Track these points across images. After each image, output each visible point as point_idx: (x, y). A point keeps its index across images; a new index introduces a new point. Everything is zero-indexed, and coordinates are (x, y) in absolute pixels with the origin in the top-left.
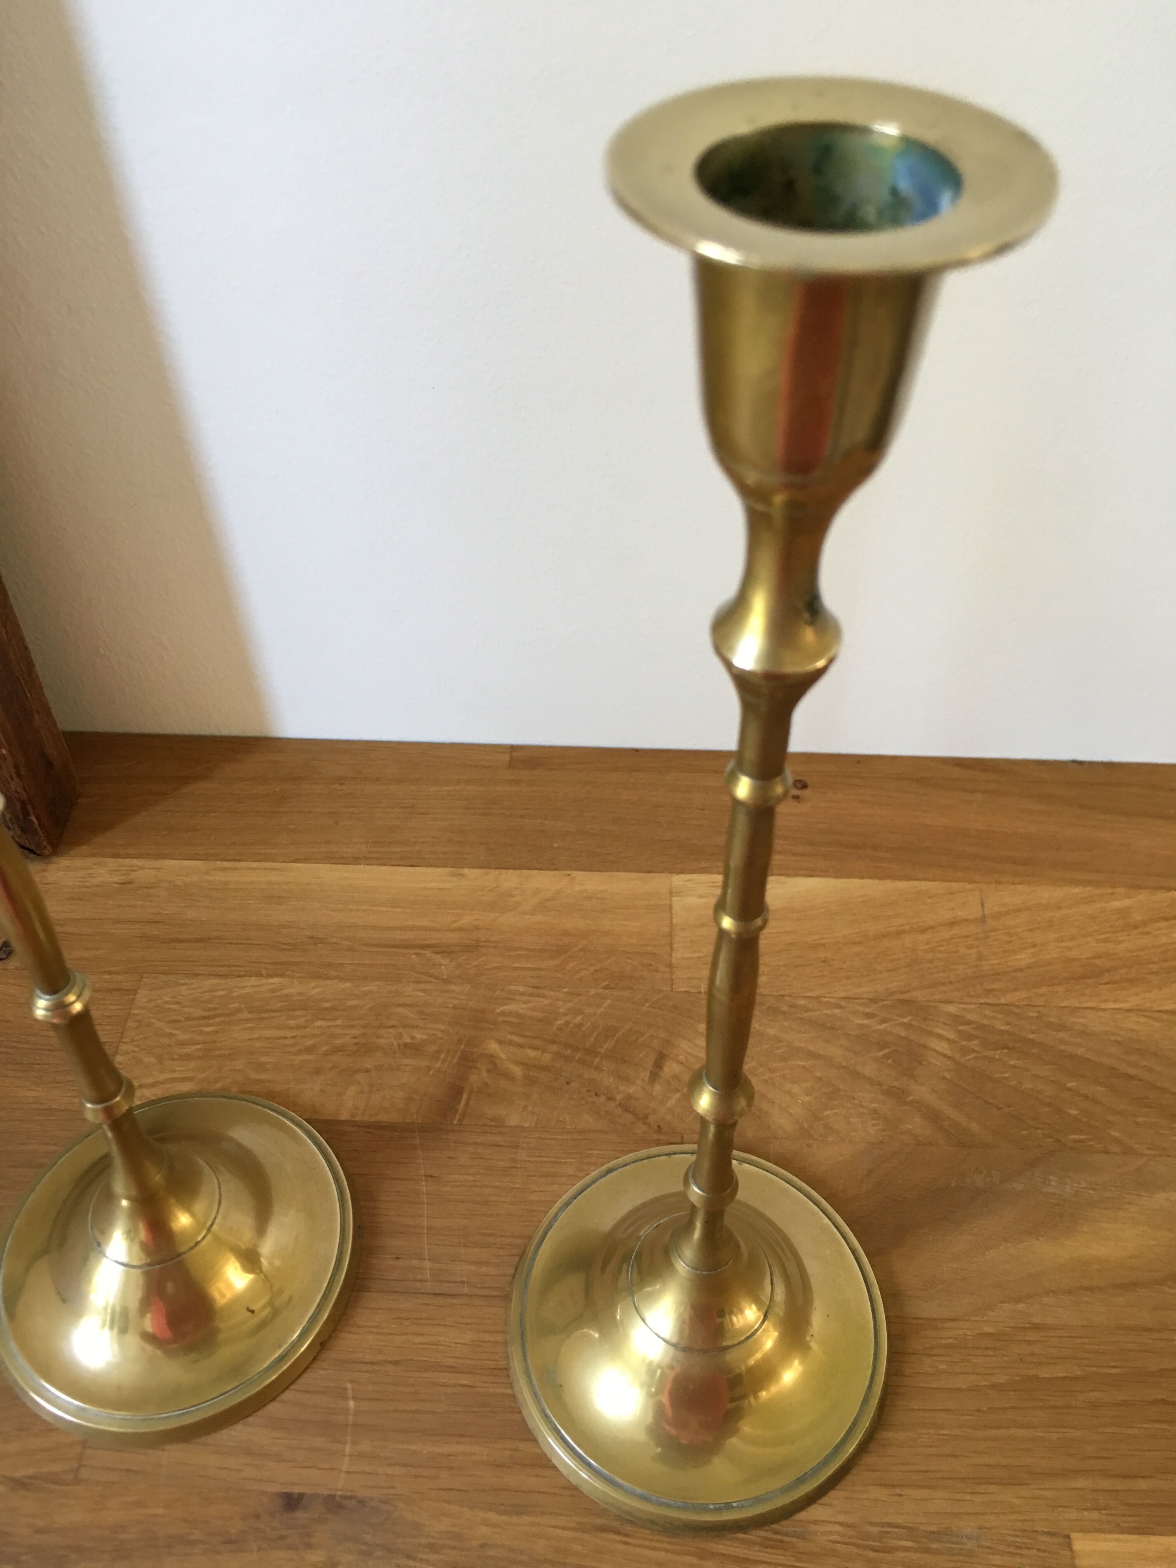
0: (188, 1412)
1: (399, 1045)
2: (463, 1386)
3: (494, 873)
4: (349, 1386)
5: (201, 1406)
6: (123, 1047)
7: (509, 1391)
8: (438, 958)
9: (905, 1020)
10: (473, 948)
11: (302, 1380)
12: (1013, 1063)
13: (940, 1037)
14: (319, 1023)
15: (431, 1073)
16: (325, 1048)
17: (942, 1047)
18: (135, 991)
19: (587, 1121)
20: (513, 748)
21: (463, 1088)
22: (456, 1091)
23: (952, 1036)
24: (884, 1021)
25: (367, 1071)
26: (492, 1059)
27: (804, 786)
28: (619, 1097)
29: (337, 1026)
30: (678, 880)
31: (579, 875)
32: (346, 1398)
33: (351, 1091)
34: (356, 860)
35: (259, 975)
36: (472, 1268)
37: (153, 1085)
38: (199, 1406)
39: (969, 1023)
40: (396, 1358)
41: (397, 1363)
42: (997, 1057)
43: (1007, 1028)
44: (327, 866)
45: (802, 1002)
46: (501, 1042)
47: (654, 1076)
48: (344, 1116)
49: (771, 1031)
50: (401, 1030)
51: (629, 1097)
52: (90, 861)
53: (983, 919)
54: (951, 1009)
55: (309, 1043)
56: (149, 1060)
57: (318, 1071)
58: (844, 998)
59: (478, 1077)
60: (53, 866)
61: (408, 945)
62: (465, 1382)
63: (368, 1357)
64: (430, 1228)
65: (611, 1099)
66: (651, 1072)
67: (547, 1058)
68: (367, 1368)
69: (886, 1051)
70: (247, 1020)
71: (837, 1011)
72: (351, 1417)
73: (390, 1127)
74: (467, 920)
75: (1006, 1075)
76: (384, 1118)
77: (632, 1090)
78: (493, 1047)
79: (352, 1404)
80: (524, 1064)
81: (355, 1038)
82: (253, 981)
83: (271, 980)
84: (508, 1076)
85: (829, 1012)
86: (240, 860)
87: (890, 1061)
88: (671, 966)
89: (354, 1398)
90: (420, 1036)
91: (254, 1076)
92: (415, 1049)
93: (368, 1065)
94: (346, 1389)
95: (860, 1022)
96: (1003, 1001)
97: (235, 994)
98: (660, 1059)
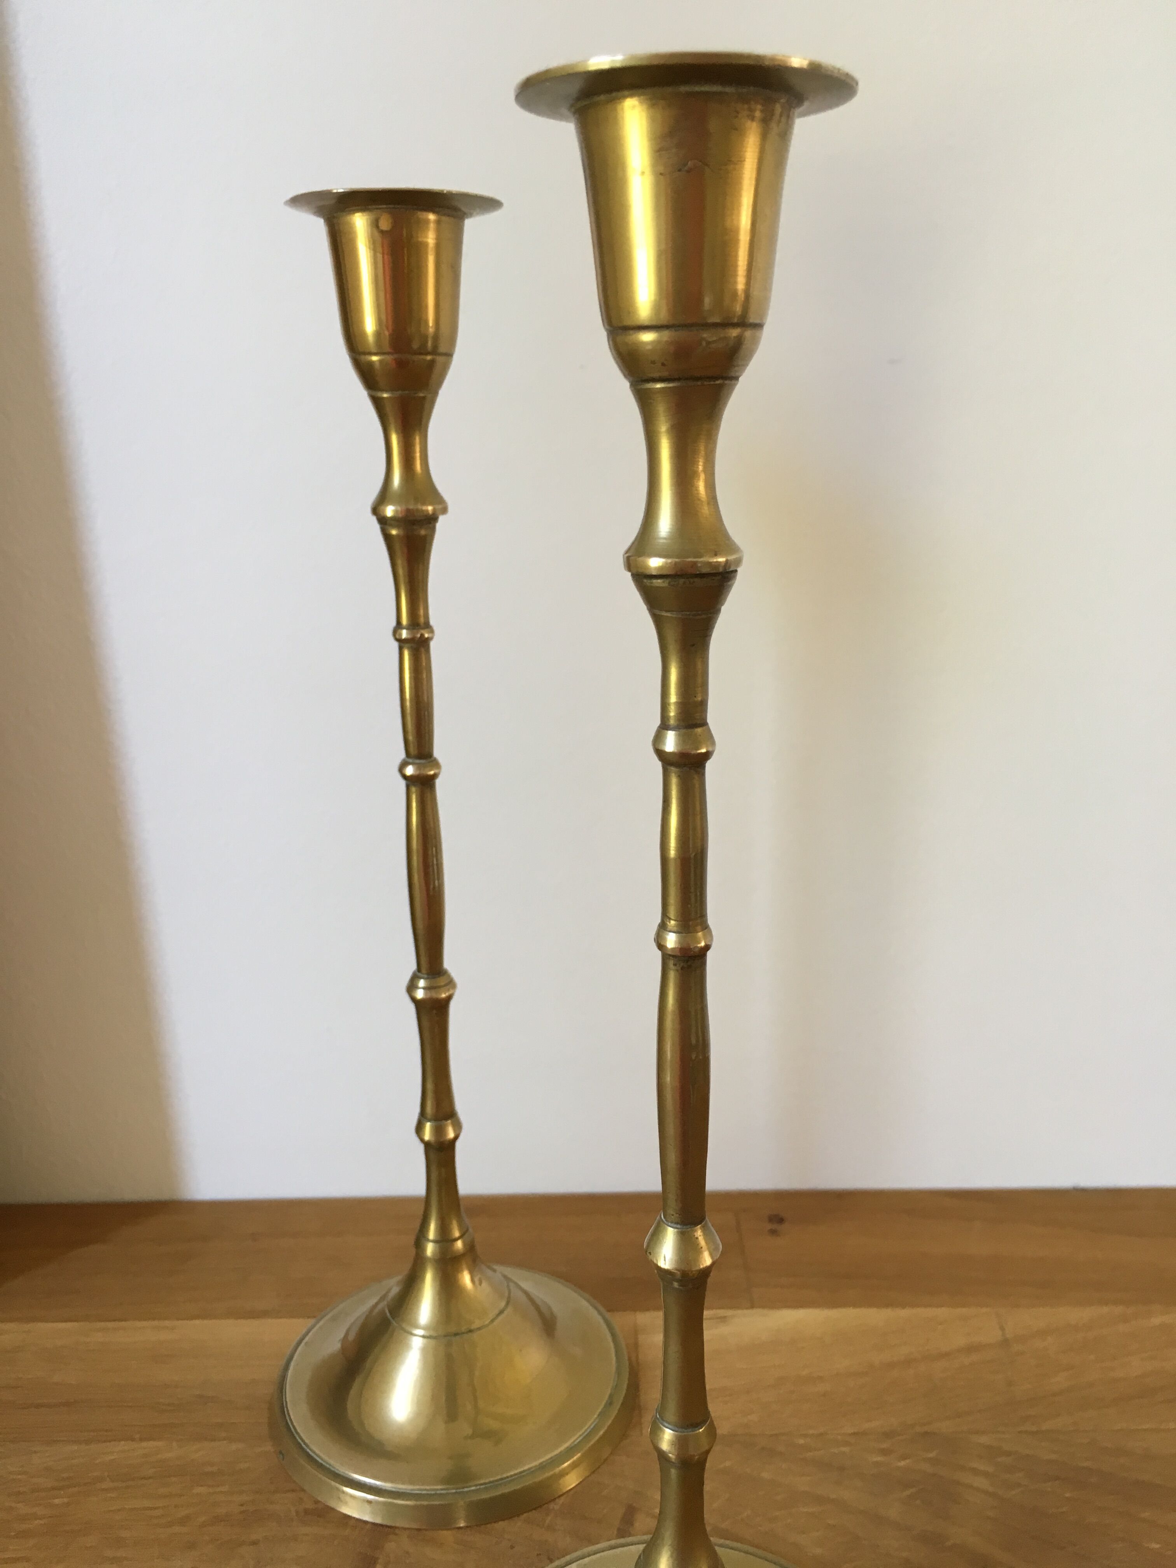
1: (297, 1512)
9: (931, 1455)
12: (1067, 1495)
13: (975, 1472)
14: (198, 1490)
15: (336, 1542)
16: (202, 1519)
17: (980, 1482)
21: (377, 1559)
23: (991, 1469)
24: (904, 1457)
25: (255, 1543)
27: (781, 1221)
29: (221, 1492)
30: (644, 1318)
34: (264, 1314)
39: (1009, 1454)
42: (1049, 1489)
43: (1053, 1457)
44: (231, 1322)
45: (802, 1441)
53: (1005, 1343)
54: (984, 1439)
55: (184, 1513)
58: (854, 1434)
59: (396, 1545)
66: (619, 1529)
69: (913, 1490)
70: (109, 1490)
71: (846, 1449)
75: (1064, 1509)
81: (242, 1505)
82: (123, 1446)
83: (144, 1444)
85: (836, 1451)
86: (125, 1320)
87: (918, 1502)
88: (638, 1408)
92: (318, 1516)
93: (254, 1537)
95: (875, 1459)
96: (1044, 1427)
97: (97, 1461)
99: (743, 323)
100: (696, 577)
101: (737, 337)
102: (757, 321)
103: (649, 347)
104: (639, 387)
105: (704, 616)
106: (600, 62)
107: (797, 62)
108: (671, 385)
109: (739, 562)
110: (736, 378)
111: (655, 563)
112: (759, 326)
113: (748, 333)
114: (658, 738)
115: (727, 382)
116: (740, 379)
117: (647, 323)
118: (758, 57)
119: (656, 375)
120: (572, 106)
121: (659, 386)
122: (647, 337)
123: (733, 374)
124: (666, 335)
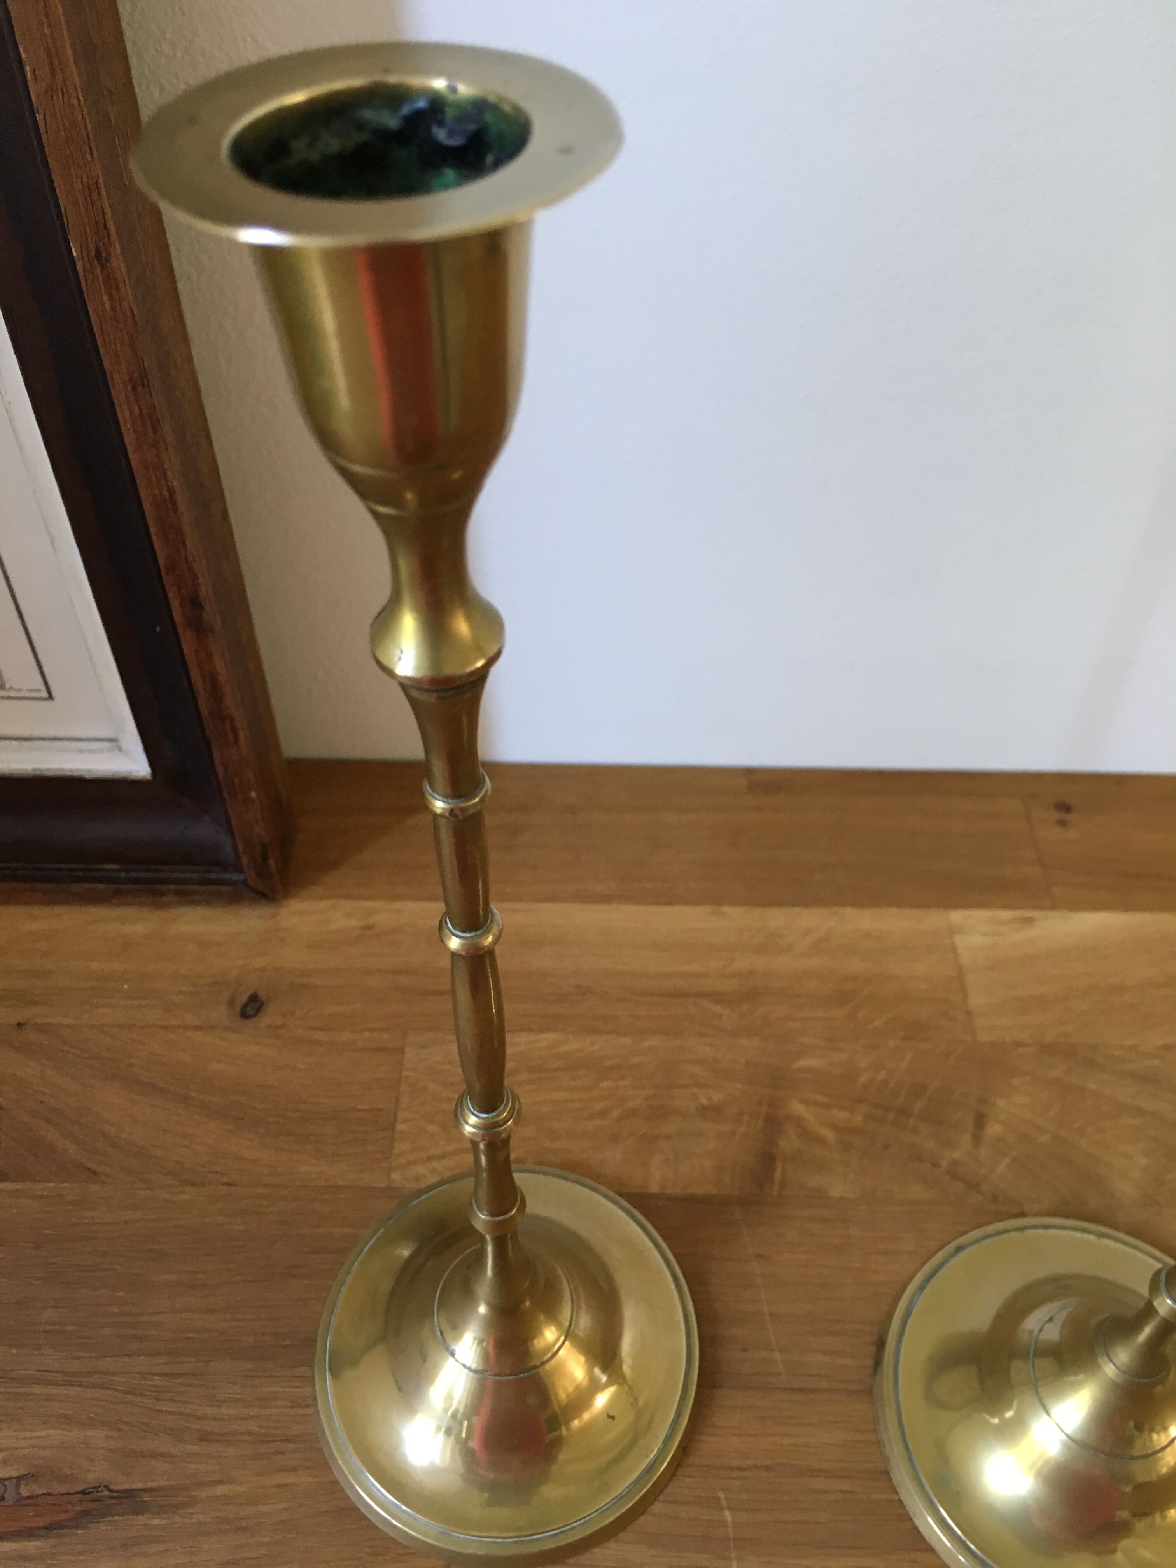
0: (562, 1532)
1: (696, 1107)
2: (843, 1492)
3: (757, 912)
4: (722, 1495)
5: (576, 1524)
6: (401, 1115)
7: (895, 1497)
8: (717, 1009)
10: (753, 996)
11: (669, 1490)
14: (605, 1084)
15: (736, 1138)
16: (618, 1112)
18: (402, 1050)
19: (917, 1191)
20: (749, 772)
21: (775, 1154)
22: (768, 1159)
25: (668, 1137)
26: (799, 1122)
27: (1068, 809)
28: (944, 1163)
29: (626, 1087)
30: (957, 916)
31: (849, 912)
32: (721, 1509)
33: (656, 1160)
35: (530, 1030)
36: (827, 1359)
37: (443, 1156)
38: (573, 1525)
40: (768, 1462)
41: (767, 1468)
45: (1117, 1053)
46: (805, 1102)
47: (977, 1138)
48: (654, 1188)
49: (1093, 1086)
50: (695, 1090)
51: (955, 1163)
52: (323, 904)
55: (598, 1106)
56: (432, 1128)
57: (615, 1139)
59: (789, 1143)
60: (283, 911)
61: (683, 995)
62: (845, 1488)
63: (735, 1463)
64: (771, 1314)
65: (936, 1165)
66: (973, 1134)
67: (858, 1119)
68: (735, 1474)
70: (529, 1082)
71: (1157, 1062)
72: (730, 1530)
73: (707, 1200)
74: (742, 963)
76: (698, 1190)
77: (956, 1154)
78: (798, 1108)
79: (728, 1515)
80: (835, 1127)
81: (647, 1100)
83: (544, 1036)
84: (818, 1140)
85: (1148, 1063)
88: (969, 1013)
89: (729, 1508)
90: (717, 1097)
91: (548, 1144)
92: (713, 1111)
93: (668, 1131)
94: (719, 1499)
98: (980, 1120)
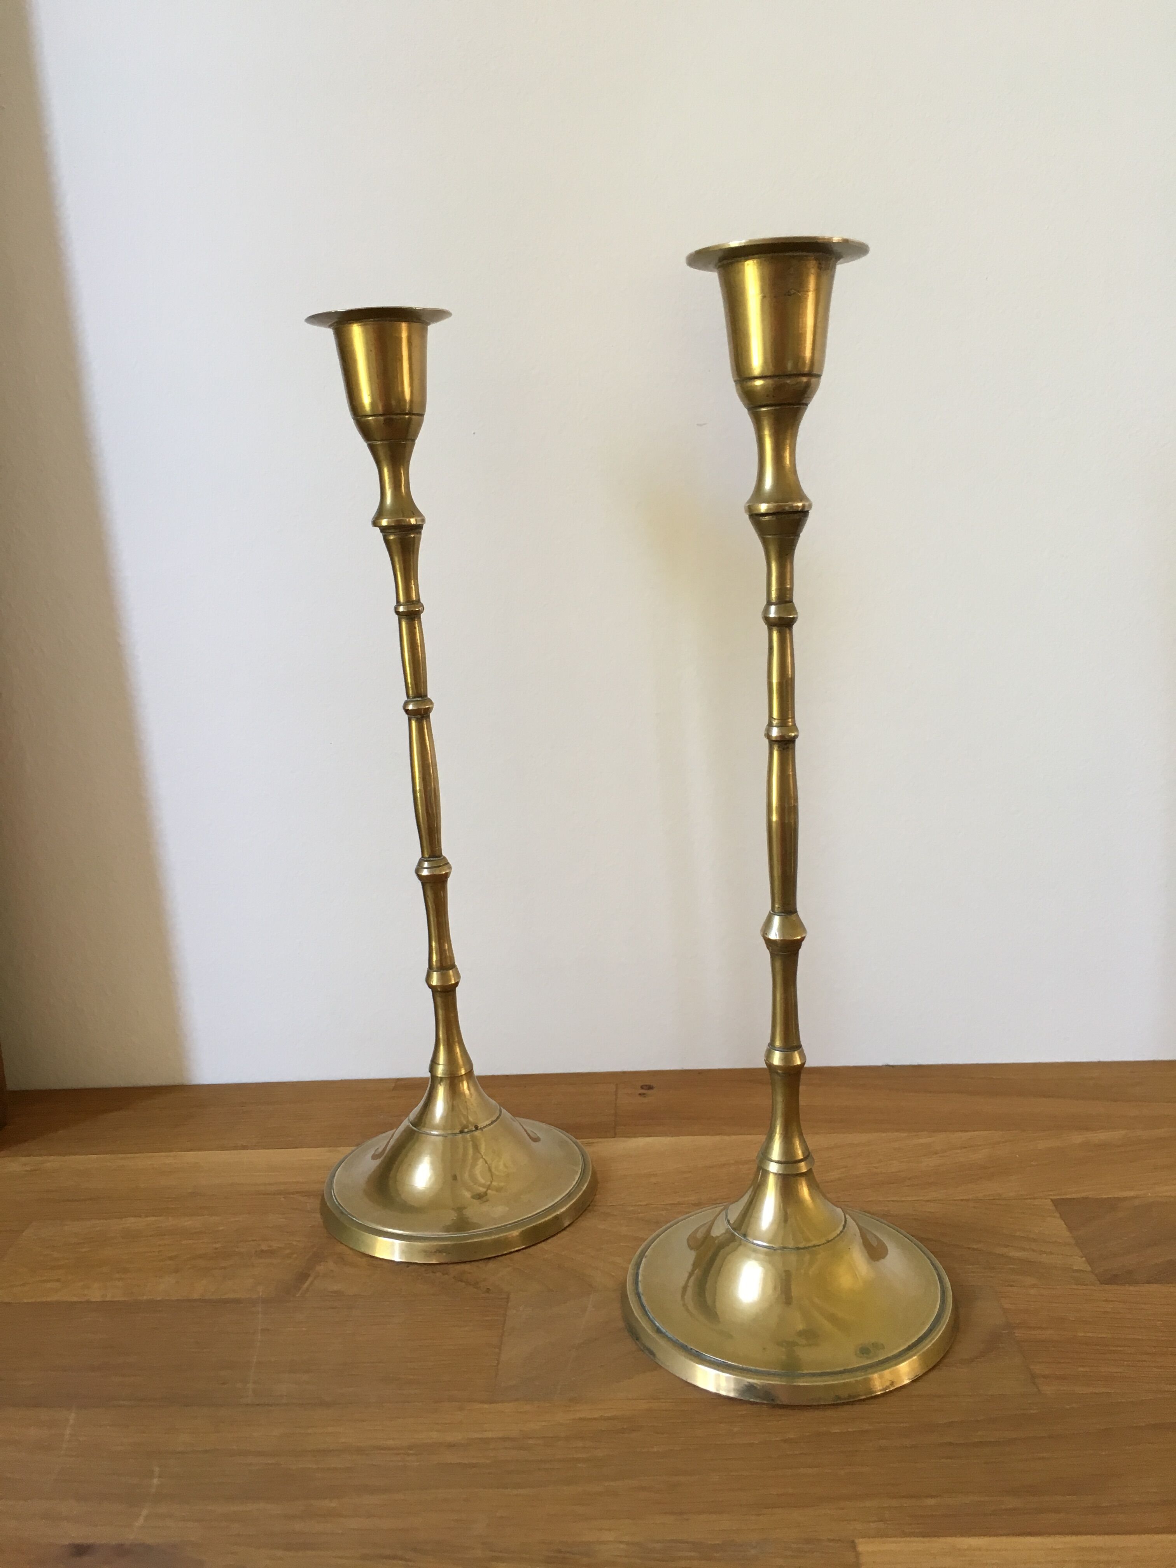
8: (304, 1199)
18: (22, 1231)
19: (421, 1288)
20: (398, 1080)
22: (302, 1276)
26: (340, 1255)
27: (650, 1088)
32: (152, 1477)
33: (205, 1281)
36: (294, 1386)
57: (177, 1271)
59: (325, 1267)
61: (279, 1193)
63: (179, 1449)
64: (258, 1363)
76: (231, 1296)
79: (156, 1481)
84: (353, 1265)
89: (159, 1477)
90: (276, 1245)
94: (153, 1471)
99: (810, 374)
100: (791, 514)
101: (806, 382)
102: (819, 373)
103: (759, 388)
104: (755, 410)
105: (792, 537)
106: (734, 244)
107: (835, 239)
108: (769, 409)
109: (810, 506)
110: (807, 405)
111: (763, 508)
112: (819, 376)
113: (813, 380)
114: (766, 610)
115: (802, 406)
116: (809, 405)
117: (758, 375)
118: (815, 238)
119: (764, 403)
120: (716, 266)
121: (764, 409)
122: (759, 383)
123: (804, 402)
124: (770, 382)
